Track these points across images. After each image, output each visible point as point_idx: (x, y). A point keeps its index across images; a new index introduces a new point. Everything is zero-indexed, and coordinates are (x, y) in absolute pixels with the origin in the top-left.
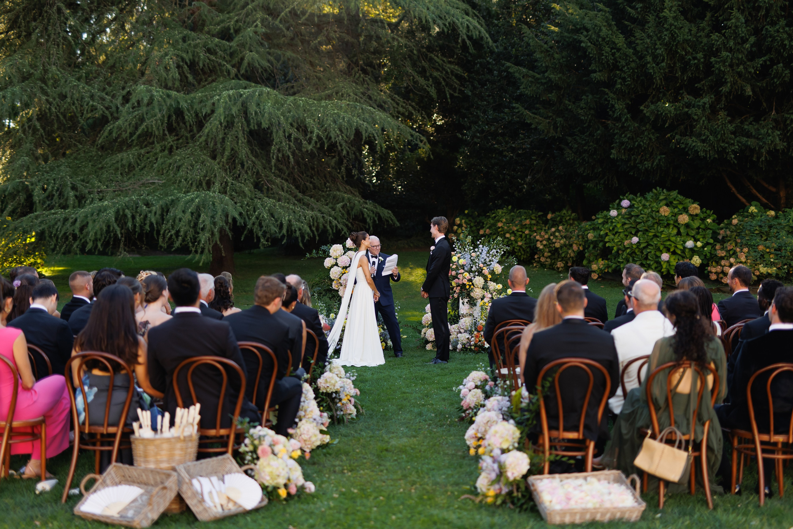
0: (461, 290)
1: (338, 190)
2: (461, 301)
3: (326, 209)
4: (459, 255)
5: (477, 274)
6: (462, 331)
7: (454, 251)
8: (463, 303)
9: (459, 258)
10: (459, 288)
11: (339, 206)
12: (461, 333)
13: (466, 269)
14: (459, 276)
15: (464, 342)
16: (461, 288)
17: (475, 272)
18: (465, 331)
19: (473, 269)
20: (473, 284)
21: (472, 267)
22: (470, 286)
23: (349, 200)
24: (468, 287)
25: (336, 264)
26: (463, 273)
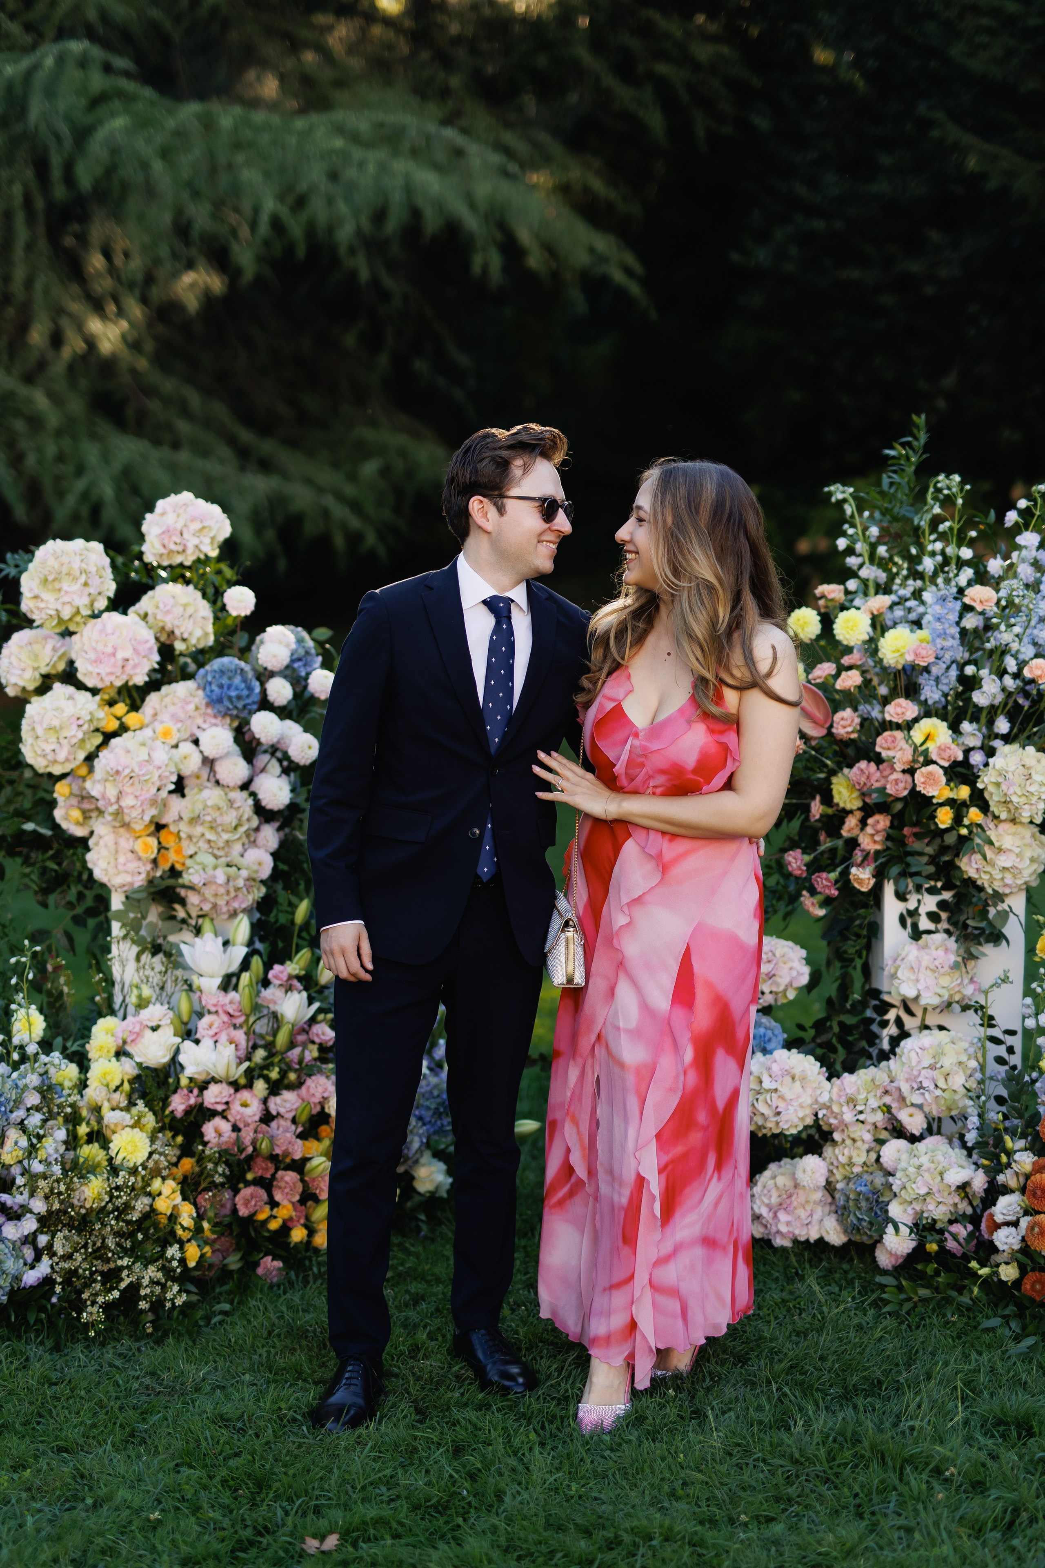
0: (893, 837)
1: (373, 423)
2: (892, 908)
3: (326, 476)
4: (881, 602)
5: (1002, 725)
6: (915, 1123)
7: (843, 575)
8: (908, 919)
9: (879, 626)
10: (881, 822)
11: (370, 468)
12: (898, 1131)
13: (931, 693)
14: (882, 744)
15: (938, 1211)
16: (898, 822)
17: (993, 711)
18: (933, 1127)
19: (980, 698)
20: (979, 799)
21: (970, 684)
22: (959, 808)
23: (403, 453)
24: (944, 818)
25: (70, 676)
26: (909, 726)
